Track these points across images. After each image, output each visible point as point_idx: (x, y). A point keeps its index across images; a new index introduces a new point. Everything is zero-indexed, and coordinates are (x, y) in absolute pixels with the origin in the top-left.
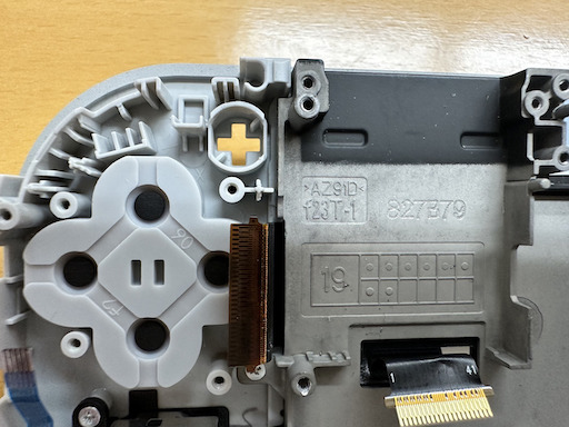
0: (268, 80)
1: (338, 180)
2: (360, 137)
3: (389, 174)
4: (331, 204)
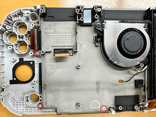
0: (37, 9)
2: (53, 18)
3: (57, 23)
4: (48, 28)
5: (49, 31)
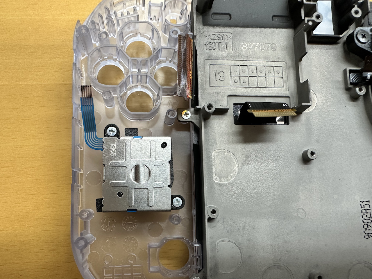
1: (219, 34)
2: (228, 17)
3: (241, 32)
4: (216, 43)
5: (220, 52)
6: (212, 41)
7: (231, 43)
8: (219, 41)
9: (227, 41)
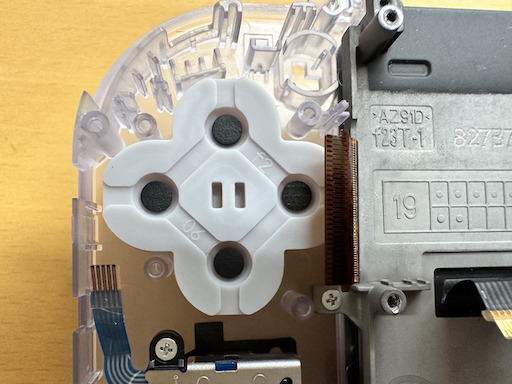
1: (405, 108)
2: (423, 68)
3: (453, 103)
4: (399, 132)
5: (406, 151)
6: (389, 127)
7: (430, 130)
8: (405, 127)
9: (421, 126)
